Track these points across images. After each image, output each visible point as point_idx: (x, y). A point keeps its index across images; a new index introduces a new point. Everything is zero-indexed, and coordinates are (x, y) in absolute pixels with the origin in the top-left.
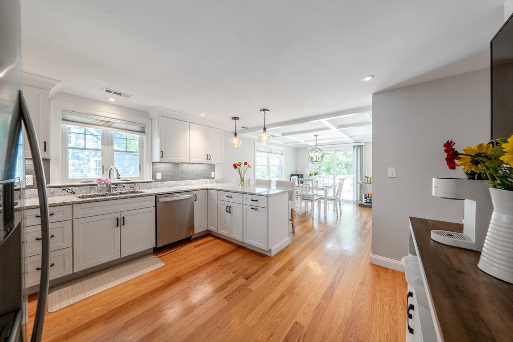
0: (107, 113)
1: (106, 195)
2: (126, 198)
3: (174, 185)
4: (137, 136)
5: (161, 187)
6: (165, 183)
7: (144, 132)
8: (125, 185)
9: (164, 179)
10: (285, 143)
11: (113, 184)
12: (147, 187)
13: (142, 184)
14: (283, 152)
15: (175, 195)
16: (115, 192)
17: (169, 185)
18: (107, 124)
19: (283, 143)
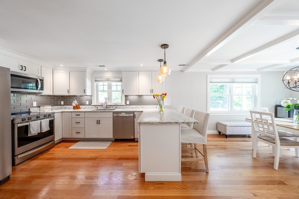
0: (108, 75)
1: (105, 110)
2: (100, 112)
3: (136, 108)
4: (119, 83)
5: (129, 108)
6: (131, 106)
7: (122, 81)
8: (113, 106)
9: (130, 104)
10: (258, 69)
11: (108, 105)
12: (123, 108)
13: (120, 106)
14: (257, 79)
15: (122, 113)
16: (108, 109)
17: (133, 108)
18: (108, 80)
19: (256, 70)
